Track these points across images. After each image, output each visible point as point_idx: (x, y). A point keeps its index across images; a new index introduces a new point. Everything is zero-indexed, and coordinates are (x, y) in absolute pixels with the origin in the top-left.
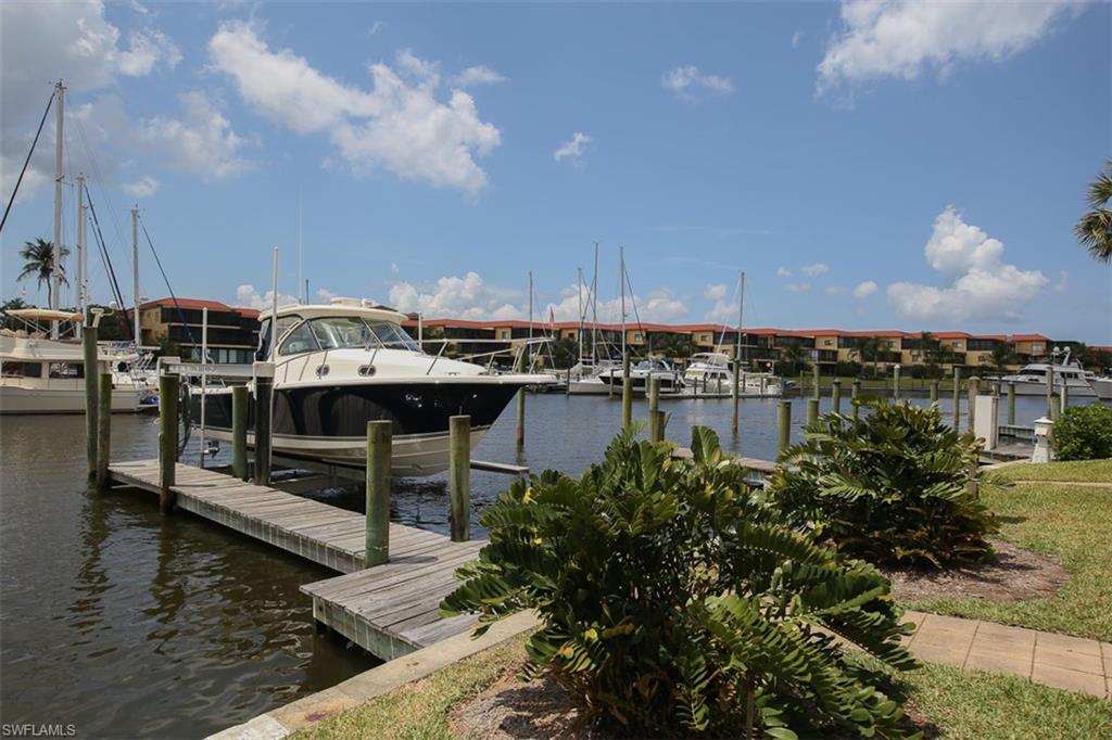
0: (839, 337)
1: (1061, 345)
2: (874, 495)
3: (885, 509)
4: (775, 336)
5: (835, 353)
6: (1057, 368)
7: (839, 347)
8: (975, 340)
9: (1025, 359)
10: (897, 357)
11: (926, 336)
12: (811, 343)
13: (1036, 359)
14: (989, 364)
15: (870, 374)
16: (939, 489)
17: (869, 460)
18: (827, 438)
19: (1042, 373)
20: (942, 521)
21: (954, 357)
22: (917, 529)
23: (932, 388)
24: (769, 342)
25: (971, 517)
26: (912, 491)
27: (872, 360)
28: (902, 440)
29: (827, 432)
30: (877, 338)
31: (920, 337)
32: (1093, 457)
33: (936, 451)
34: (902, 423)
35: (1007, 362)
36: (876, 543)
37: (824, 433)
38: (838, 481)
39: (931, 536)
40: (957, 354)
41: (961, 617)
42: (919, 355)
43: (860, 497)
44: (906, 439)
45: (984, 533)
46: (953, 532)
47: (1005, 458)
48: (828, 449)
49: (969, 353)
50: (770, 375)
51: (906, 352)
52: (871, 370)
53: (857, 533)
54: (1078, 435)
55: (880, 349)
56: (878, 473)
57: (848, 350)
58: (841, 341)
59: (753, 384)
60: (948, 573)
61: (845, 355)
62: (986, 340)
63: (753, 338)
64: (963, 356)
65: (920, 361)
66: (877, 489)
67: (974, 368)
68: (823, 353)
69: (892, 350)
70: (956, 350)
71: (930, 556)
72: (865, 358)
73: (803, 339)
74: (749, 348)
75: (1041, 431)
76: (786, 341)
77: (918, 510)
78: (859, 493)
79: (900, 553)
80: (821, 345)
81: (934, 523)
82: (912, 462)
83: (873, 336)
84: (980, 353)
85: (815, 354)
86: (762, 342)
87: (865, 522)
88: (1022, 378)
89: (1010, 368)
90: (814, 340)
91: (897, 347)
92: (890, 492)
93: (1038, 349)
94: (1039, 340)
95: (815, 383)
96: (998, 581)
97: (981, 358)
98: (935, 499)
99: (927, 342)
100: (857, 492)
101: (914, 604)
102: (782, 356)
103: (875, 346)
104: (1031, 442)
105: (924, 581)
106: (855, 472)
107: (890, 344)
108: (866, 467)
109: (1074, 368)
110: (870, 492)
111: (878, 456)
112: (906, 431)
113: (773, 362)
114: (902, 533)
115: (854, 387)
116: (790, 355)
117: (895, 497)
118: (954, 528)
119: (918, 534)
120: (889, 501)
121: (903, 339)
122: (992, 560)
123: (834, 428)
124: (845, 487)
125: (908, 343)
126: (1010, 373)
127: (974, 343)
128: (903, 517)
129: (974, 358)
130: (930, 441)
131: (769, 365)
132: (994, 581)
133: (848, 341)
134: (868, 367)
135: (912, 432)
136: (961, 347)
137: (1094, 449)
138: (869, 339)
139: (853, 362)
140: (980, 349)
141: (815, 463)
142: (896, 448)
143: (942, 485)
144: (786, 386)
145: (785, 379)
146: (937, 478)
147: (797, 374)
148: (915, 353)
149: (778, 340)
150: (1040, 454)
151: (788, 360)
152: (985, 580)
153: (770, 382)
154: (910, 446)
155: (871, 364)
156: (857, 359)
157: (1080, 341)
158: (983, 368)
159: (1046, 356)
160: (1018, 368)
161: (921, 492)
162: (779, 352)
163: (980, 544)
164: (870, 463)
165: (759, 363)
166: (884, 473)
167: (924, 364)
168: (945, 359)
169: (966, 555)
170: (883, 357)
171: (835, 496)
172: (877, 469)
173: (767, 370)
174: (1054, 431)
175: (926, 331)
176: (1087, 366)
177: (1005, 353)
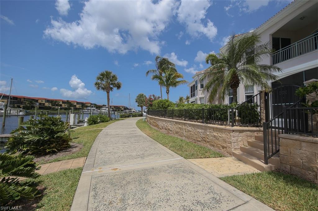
0: (45, 100)
1: (93, 104)
2: (42, 138)
3: (45, 141)
4: (24, 98)
5: (44, 104)
6: (92, 109)
7: (45, 102)
8: (78, 102)
9: (87, 107)
10: (61, 105)
11: (68, 101)
12: (37, 101)
13: (89, 107)
14: (80, 107)
15: (54, 109)
16: (59, 134)
17: (41, 130)
18: (29, 126)
19: (89, 109)
20: (59, 141)
21: (74, 106)
22: (53, 144)
23: (67, 112)
24: (22, 100)
25: (66, 139)
26: (52, 136)
27: (54, 106)
28: (51, 124)
29: (29, 124)
30: (56, 101)
31: (66, 101)
32: (94, 124)
33: (59, 126)
34: (51, 120)
35: (84, 107)
36: (42, 150)
37: (28, 124)
38: (31, 136)
39: (56, 145)
40: (74, 105)
41: (60, 161)
42: (66, 105)
43: (38, 140)
44: (52, 124)
45: (69, 142)
46: (62, 143)
47: (80, 126)
48: (29, 128)
49: (77, 105)
50: (21, 109)
51: (63, 105)
52: (54, 108)
53: (37, 149)
54: (92, 120)
55: (57, 103)
56: (44, 133)
57: (48, 103)
58: (46, 101)
59: (14, 112)
60: (60, 152)
61: (47, 104)
62: (80, 103)
63: (15, 98)
64: (76, 106)
65: (66, 106)
66: (43, 137)
67: (77, 108)
68: (40, 104)
69: (60, 104)
70: (74, 104)
71: (55, 150)
72: (52, 105)
73: (34, 100)
74: (13, 101)
75: (86, 120)
76: (28, 100)
77: (54, 140)
78: (38, 139)
79: (48, 150)
80: (40, 101)
81: (57, 142)
82: (53, 129)
83: (55, 100)
84: (79, 105)
85: (38, 104)
86: (19, 100)
87: (39, 145)
88: (86, 110)
89: (84, 108)
90: (38, 100)
91: (61, 103)
92: (46, 137)
93: (89, 105)
94: (89, 103)
95: (35, 111)
96: (70, 151)
97: (79, 106)
98: (58, 136)
99: (68, 102)
100: (37, 138)
101: (49, 162)
102: (26, 104)
103: (55, 103)
104: (84, 122)
105: (54, 156)
106: (37, 133)
107: (59, 102)
108: (40, 132)
109: (95, 109)
110: (41, 138)
111: (44, 129)
112: (52, 122)
113: (23, 105)
114: (49, 146)
115: (47, 112)
116: (29, 104)
117: (47, 138)
118: (62, 142)
119: (53, 145)
120: (46, 139)
121: (63, 102)
122: (70, 147)
123: (31, 123)
124: (34, 138)
125: (64, 102)
126: (84, 109)
127: (78, 103)
128: (49, 142)
129: (78, 106)
130: (58, 124)
131: (21, 106)
132: (69, 151)
133: (48, 101)
134: (53, 108)
135: (53, 122)
136: (75, 104)
137: (94, 123)
138: (54, 101)
139: (49, 106)
140: (79, 104)
141: (26, 133)
142: (48, 126)
143: (60, 133)
144: (27, 112)
145: (26, 110)
146: (58, 132)
147: (31, 109)
148: (65, 105)
149: (25, 99)
150: (86, 125)
151: (28, 105)
152: (67, 151)
153: (21, 111)
154: (53, 126)
155: (54, 107)
156: (50, 105)
157: (96, 104)
158: (79, 108)
159: (90, 106)
160: (86, 108)
161: (54, 136)
162: (25, 103)
163: (68, 144)
164: (42, 131)
165: (17, 106)
166: (45, 133)
167: (67, 107)
168: (72, 106)
169: (65, 147)
170: (57, 105)
171: (30, 141)
172: (43, 132)
173: (20, 108)
174: (88, 120)
175: (68, 100)
176: (97, 108)
177: (84, 105)
